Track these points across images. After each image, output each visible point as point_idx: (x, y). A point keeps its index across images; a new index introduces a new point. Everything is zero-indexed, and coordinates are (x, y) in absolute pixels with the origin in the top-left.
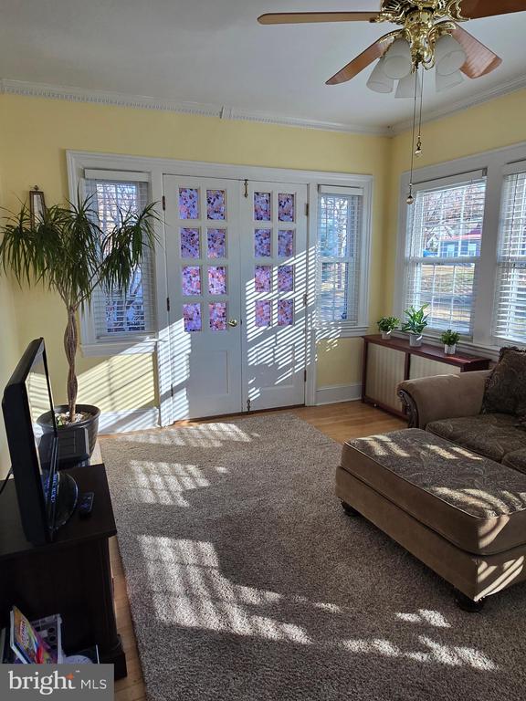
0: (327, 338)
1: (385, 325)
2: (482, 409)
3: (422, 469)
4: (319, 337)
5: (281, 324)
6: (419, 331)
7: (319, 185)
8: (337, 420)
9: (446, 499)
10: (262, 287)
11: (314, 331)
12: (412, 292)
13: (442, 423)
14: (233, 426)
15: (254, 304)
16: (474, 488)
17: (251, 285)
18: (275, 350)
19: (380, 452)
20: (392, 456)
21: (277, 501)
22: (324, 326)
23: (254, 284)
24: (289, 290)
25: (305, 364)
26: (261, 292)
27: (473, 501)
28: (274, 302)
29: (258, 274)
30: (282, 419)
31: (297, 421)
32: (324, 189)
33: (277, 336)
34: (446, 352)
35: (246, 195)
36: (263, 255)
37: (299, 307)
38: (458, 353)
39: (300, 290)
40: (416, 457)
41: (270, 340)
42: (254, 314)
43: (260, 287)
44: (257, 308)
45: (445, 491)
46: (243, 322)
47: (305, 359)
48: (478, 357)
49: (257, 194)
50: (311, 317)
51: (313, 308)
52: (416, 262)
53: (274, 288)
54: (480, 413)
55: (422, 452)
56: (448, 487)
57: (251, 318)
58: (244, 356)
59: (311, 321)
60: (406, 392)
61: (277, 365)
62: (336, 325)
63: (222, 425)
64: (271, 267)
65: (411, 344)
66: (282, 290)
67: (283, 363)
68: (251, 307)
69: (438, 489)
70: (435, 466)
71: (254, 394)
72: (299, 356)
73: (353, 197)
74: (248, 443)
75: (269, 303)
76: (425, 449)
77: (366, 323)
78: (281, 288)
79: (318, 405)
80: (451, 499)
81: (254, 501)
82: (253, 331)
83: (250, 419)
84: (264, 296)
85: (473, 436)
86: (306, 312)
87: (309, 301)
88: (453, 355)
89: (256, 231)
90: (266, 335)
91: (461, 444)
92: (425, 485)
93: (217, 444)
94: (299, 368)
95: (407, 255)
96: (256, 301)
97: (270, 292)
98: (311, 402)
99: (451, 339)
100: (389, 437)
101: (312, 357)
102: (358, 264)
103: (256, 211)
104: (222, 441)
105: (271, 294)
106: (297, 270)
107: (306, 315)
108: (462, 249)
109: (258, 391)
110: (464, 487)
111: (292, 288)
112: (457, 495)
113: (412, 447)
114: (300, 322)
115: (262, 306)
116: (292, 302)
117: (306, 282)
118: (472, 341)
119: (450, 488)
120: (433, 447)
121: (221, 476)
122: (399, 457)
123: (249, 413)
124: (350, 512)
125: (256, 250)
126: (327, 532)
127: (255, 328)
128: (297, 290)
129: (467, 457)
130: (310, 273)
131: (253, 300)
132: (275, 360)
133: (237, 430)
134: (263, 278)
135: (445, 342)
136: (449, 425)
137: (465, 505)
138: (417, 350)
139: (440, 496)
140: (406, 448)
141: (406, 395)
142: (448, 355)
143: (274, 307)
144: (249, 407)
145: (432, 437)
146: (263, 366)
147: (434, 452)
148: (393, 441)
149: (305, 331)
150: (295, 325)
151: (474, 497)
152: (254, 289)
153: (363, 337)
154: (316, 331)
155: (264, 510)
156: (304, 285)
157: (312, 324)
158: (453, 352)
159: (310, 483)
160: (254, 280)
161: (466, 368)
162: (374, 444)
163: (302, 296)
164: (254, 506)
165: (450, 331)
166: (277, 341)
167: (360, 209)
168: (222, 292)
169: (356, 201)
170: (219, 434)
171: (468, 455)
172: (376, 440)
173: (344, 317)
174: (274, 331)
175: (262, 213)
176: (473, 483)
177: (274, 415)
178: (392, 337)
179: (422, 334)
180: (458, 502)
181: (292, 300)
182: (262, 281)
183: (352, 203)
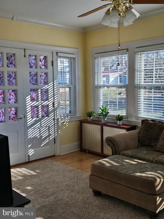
0: (64, 122)
1: (90, 115)
2: (138, 145)
3: (126, 168)
4: (61, 122)
5: (43, 116)
6: (106, 116)
7: (57, 53)
8: (73, 160)
9: (140, 176)
10: (34, 99)
11: (58, 119)
12: (99, 100)
13: (126, 152)
14: (24, 169)
15: (30, 108)
16: (148, 172)
17: (28, 98)
18: (40, 130)
19: (108, 165)
20: (113, 166)
21: (63, 196)
22: (62, 117)
23: (30, 98)
24: (46, 101)
25: (54, 135)
26: (33, 102)
27: (150, 176)
28: (40, 106)
29: (31, 93)
30: (48, 162)
31: (55, 163)
32: (59, 54)
33: (41, 122)
34: (118, 124)
35: (25, 56)
36: (34, 84)
37: (51, 108)
38: (123, 124)
39: (51, 100)
40: (123, 165)
41: (38, 125)
42: (30, 112)
43: (32, 100)
44: (32, 110)
45: (139, 174)
46: (25, 116)
47: (54, 133)
48: (131, 125)
49: (30, 55)
50: (56, 112)
51: (57, 108)
52: (100, 87)
53: (39, 100)
54: (138, 147)
55: (124, 163)
56: (139, 173)
57: (29, 115)
58: (26, 133)
59: (56, 114)
60: (110, 141)
61: (41, 137)
62: (67, 116)
63: (18, 169)
64: (37, 90)
65: (102, 122)
66: (43, 100)
67: (44, 135)
68: (29, 109)
69: (136, 174)
70: (131, 167)
71: (31, 152)
72: (52, 131)
73: (71, 58)
74: (35, 175)
75: (37, 107)
76: (124, 162)
77: (80, 114)
78: (42, 100)
79: (61, 155)
80: (142, 176)
81: (52, 198)
82: (30, 121)
83: (31, 165)
84: (35, 103)
85: (139, 155)
86: (54, 111)
87: (55, 105)
88: (121, 125)
89: (30, 73)
90: (36, 122)
91: (136, 159)
92: (130, 173)
93: (20, 178)
94: (52, 137)
95: (96, 84)
96: (31, 106)
97: (37, 101)
98: (58, 153)
99: (120, 118)
100: (109, 159)
101: (57, 131)
102: (75, 88)
103: (30, 63)
104: (22, 176)
105: (38, 103)
106: (49, 91)
107: (54, 112)
108: (120, 81)
109: (33, 150)
110: (144, 172)
111: (47, 99)
112: (144, 175)
113: (119, 162)
114: (52, 115)
115: (34, 109)
116: (48, 106)
117: (54, 96)
118: (128, 119)
119: (140, 173)
120: (127, 161)
121: (30, 191)
122: (116, 166)
123: (29, 162)
124: (97, 193)
125: (30, 82)
126: (90, 203)
127: (31, 119)
128: (49, 100)
129: (141, 163)
130: (55, 92)
131: (30, 106)
132: (41, 134)
133: (27, 170)
134: (34, 95)
135: (118, 120)
136: (129, 152)
137: (148, 177)
138: (105, 124)
139: (138, 176)
140: (117, 162)
141: (110, 142)
142: (119, 125)
143: (39, 109)
144: (29, 159)
145: (125, 157)
146: (35, 138)
147: (128, 162)
148: (111, 160)
149: (54, 119)
150: (49, 117)
151: (149, 174)
152: (30, 101)
153: (79, 121)
154: (59, 119)
155: (58, 200)
156: (53, 98)
157: (57, 116)
158: (121, 124)
159: (74, 187)
160: (30, 96)
161: (128, 130)
162: (104, 162)
163: (52, 103)
164: (54, 199)
165: (119, 115)
166: (41, 125)
167: (75, 63)
168: (15, 102)
169: (72, 60)
170: (19, 173)
171: (141, 161)
172: (104, 161)
173: (70, 112)
174: (40, 120)
175: (32, 64)
176: (147, 170)
177: (42, 162)
178: (92, 120)
179: (107, 117)
180: (145, 177)
181: (47, 105)
182: (34, 96)
183: (71, 61)
